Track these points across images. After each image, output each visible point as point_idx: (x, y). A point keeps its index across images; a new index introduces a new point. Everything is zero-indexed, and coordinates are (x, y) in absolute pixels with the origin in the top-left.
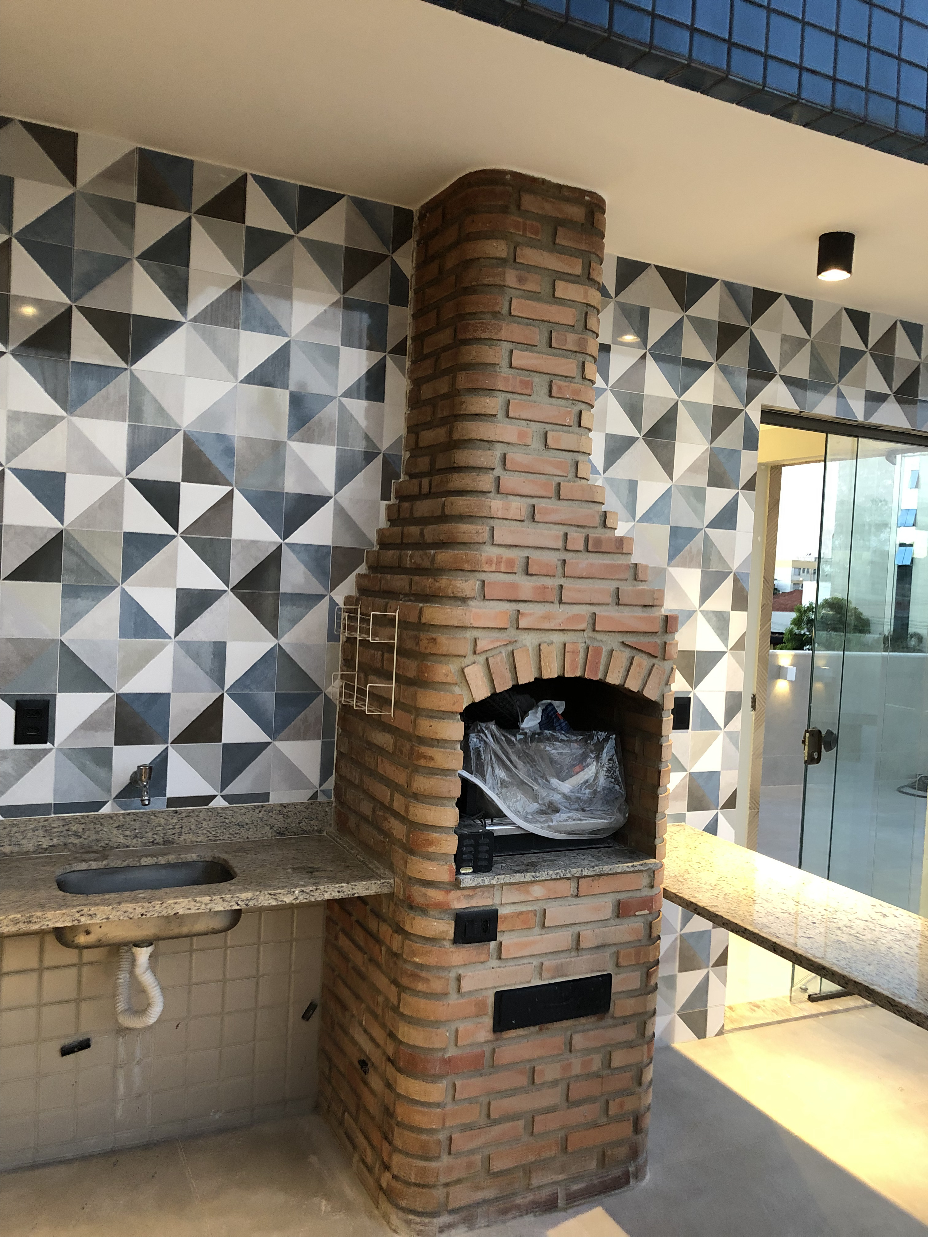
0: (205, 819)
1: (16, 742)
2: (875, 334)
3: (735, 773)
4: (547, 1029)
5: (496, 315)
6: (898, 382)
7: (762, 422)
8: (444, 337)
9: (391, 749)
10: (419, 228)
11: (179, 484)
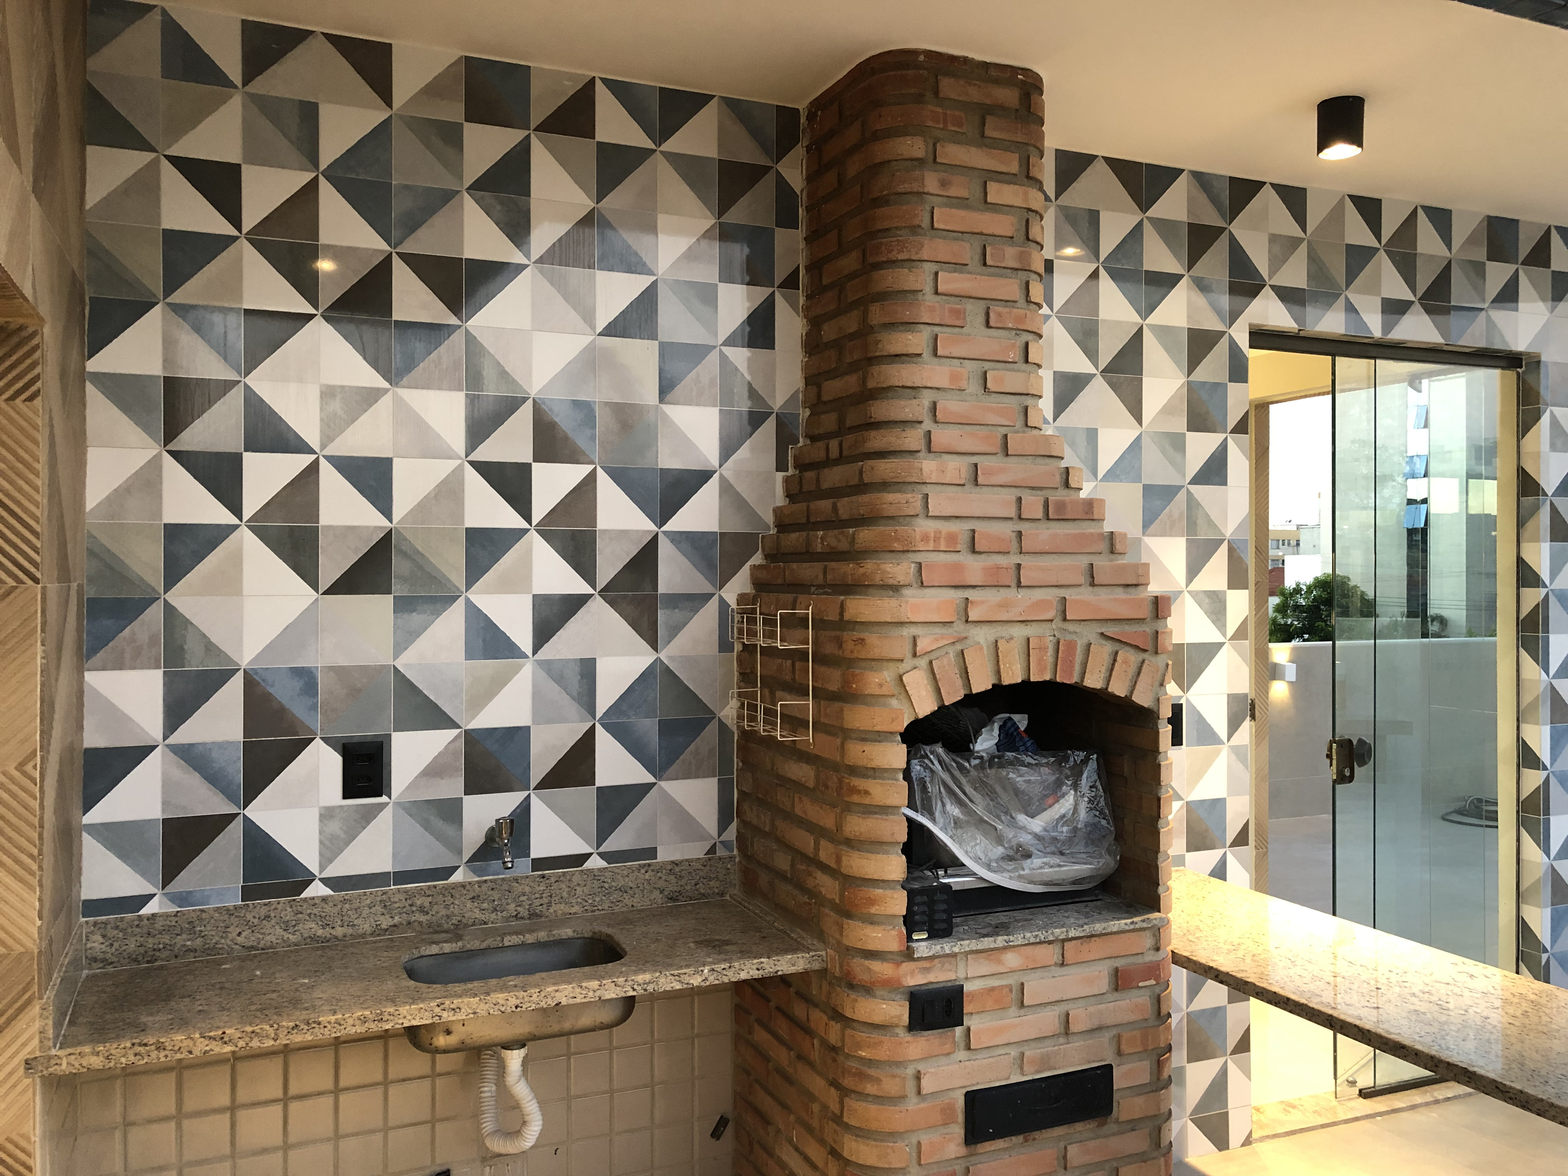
0: (579, 885)
1: (345, 797)
2: (1390, 225)
3: (1246, 799)
4: (1034, 1139)
5: (915, 229)
6: (1424, 282)
7: (1251, 347)
8: (849, 262)
9: (811, 784)
10: (808, 130)
11: (530, 464)
